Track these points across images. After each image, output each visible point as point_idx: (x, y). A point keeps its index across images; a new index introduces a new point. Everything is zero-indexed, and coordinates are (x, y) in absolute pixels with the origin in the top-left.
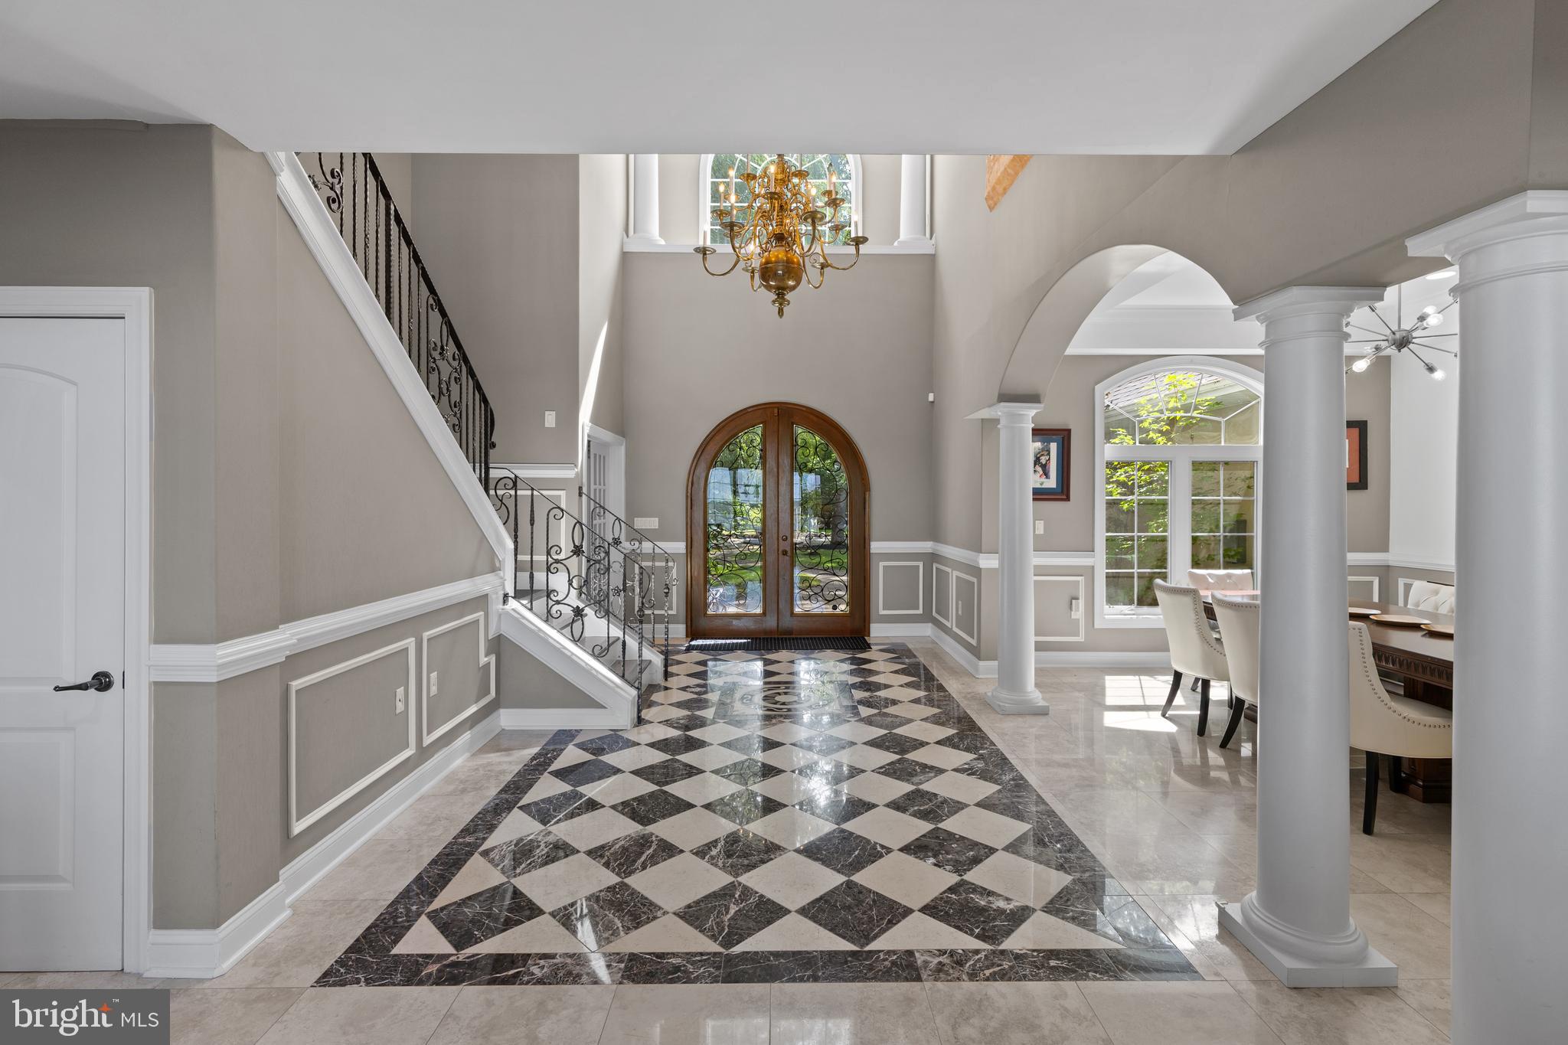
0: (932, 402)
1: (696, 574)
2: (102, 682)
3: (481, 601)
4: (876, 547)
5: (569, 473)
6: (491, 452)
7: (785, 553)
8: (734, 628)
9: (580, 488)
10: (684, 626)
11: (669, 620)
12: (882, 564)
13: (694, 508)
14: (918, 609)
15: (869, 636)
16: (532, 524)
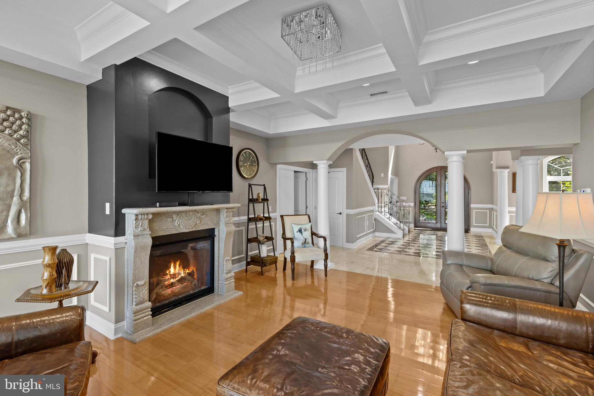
0: (492, 164)
1: (417, 211)
2: (340, 214)
3: (373, 211)
4: (472, 206)
5: (386, 187)
6: (373, 183)
7: (443, 207)
8: (428, 226)
9: (389, 190)
10: (413, 225)
11: (409, 223)
12: (474, 211)
13: (416, 194)
14: (487, 224)
15: (470, 231)
16: (381, 197)
